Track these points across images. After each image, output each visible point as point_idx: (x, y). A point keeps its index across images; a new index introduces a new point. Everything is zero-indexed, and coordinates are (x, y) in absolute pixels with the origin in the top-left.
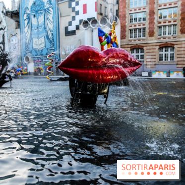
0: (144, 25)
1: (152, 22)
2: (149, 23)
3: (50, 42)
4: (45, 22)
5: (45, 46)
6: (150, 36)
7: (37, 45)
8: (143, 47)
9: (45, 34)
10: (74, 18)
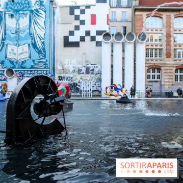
0: (161, 46)
1: (168, 44)
2: (167, 45)
3: (39, 52)
4: (30, 25)
5: (30, 57)
6: (167, 57)
7: (14, 54)
8: (161, 67)
9: (30, 41)
10: (77, 28)
